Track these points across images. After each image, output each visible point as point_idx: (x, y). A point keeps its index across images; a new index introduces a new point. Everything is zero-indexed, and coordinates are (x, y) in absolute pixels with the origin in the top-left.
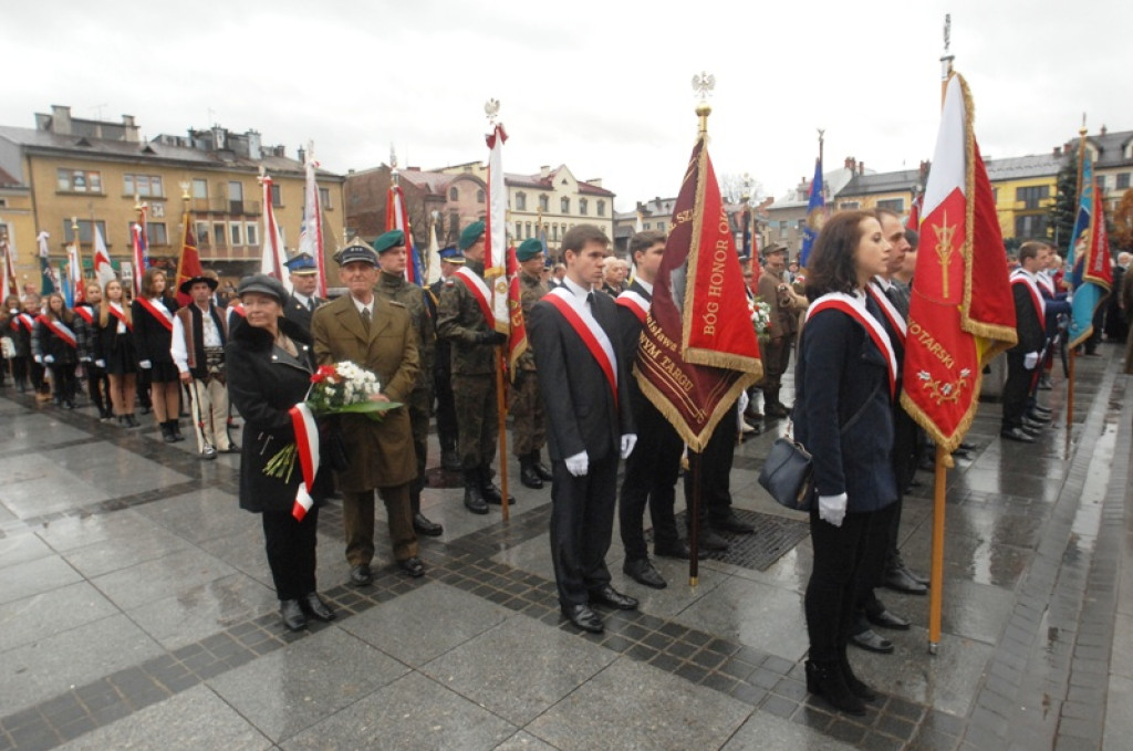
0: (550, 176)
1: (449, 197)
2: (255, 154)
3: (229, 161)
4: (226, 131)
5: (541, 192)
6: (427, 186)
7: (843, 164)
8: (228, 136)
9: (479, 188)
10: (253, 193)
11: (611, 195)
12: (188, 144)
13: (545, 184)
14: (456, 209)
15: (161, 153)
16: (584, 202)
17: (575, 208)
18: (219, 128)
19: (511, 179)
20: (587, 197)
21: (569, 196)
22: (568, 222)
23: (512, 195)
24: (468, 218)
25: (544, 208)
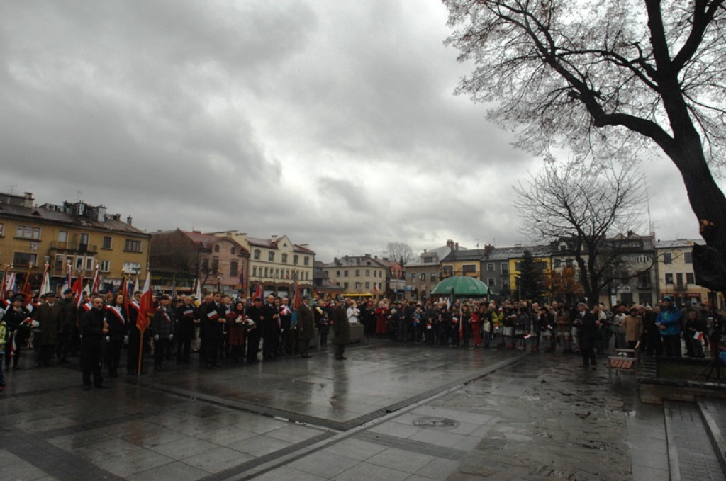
0: (277, 241)
1: (213, 250)
2: (101, 218)
3: (84, 223)
4: (86, 205)
5: (270, 250)
6: (201, 243)
7: (446, 244)
8: (87, 207)
9: (233, 246)
10: (94, 241)
11: (313, 254)
12: (62, 210)
13: (273, 246)
14: (217, 257)
15: (44, 215)
16: (296, 258)
17: (290, 260)
18: (82, 203)
19: (253, 242)
20: (298, 254)
21: (287, 253)
22: (286, 267)
23: (252, 251)
24: (224, 262)
25: (271, 259)
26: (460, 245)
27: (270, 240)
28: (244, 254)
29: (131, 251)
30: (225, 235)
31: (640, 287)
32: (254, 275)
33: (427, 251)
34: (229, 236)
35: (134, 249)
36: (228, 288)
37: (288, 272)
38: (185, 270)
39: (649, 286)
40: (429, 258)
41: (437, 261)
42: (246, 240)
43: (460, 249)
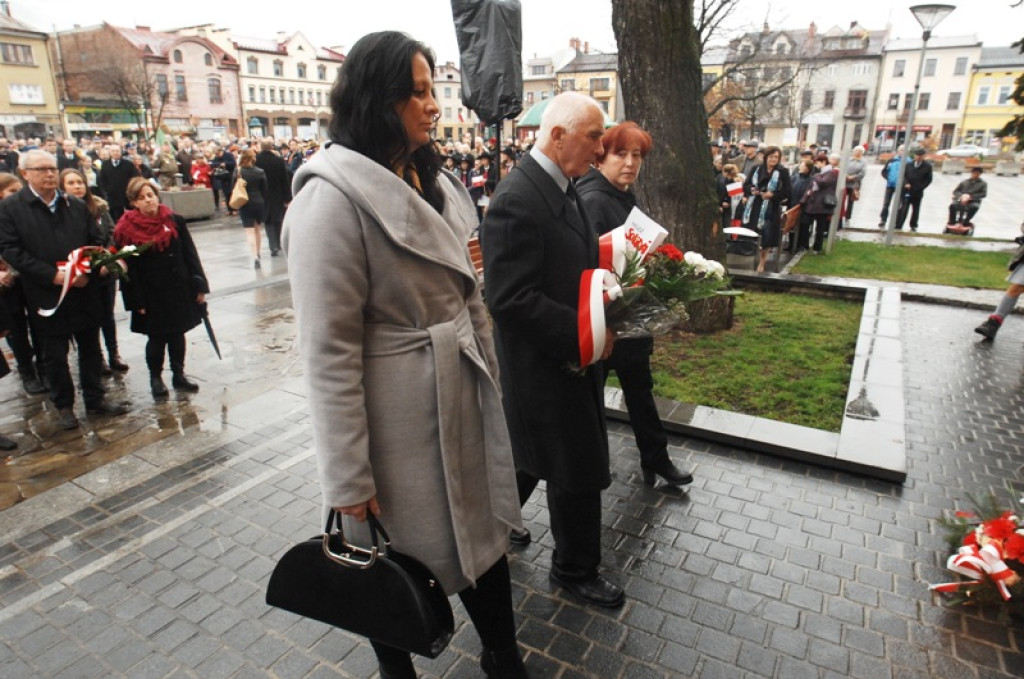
0: (286, 42)
1: (171, 58)
5: (276, 57)
6: (148, 48)
7: (568, 43)
9: (206, 51)
13: (280, 50)
14: (182, 72)
16: (322, 69)
17: (312, 72)
19: (241, 44)
20: (325, 64)
21: (305, 61)
22: (306, 87)
23: (242, 59)
24: (195, 80)
25: (277, 73)
26: (590, 46)
27: (275, 41)
28: (229, 64)
29: (17, 64)
30: (193, 33)
31: (848, 115)
32: (252, 100)
33: (538, 56)
34: (202, 35)
35: (22, 59)
36: (211, 122)
37: (310, 93)
38: (120, 94)
39: (861, 113)
40: (539, 66)
41: (552, 72)
42: (229, 40)
43: (591, 52)
